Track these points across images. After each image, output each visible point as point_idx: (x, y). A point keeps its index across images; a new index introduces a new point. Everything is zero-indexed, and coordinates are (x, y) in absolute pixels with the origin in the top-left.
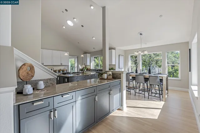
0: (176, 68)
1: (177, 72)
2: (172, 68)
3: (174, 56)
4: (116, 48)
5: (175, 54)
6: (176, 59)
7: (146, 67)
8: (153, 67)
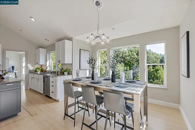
0: (157, 68)
1: (158, 72)
2: (153, 68)
3: (155, 57)
4: (74, 38)
5: (155, 55)
6: (157, 60)
7: (130, 67)
8: (137, 67)
